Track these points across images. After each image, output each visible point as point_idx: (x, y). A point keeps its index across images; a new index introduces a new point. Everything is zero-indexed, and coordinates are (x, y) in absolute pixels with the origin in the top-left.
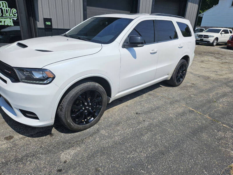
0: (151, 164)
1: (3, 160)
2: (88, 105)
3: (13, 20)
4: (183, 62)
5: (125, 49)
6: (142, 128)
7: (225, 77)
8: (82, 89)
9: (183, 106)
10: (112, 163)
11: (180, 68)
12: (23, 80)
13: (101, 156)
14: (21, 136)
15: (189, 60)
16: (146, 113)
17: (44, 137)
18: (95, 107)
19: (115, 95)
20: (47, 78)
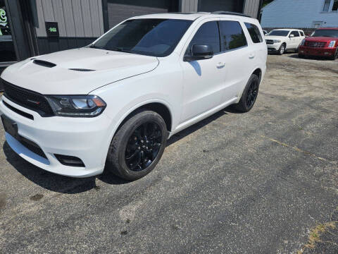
2: (145, 143)
3: (1, 26)
4: (254, 78)
5: (187, 62)
6: (217, 169)
7: (305, 95)
9: (262, 138)
11: (251, 87)
12: (59, 113)
13: (174, 209)
14: (54, 193)
15: (261, 75)
17: (88, 192)
19: (177, 127)
20: (94, 108)
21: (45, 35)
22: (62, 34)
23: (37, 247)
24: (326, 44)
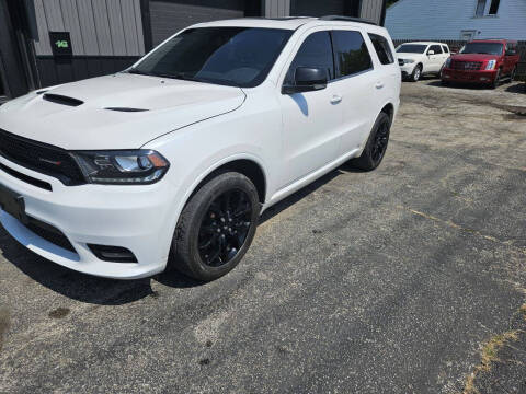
2: (227, 223)
4: (383, 118)
5: (286, 95)
6: (336, 259)
9: (399, 209)
11: (379, 131)
12: (94, 179)
13: (277, 322)
14: (86, 305)
15: (393, 113)
20: (150, 169)
21: (49, 52)
22: (77, 52)
24: (482, 64)
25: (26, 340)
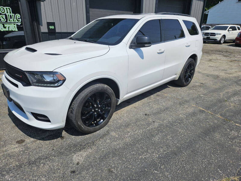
0: (164, 164)
1: (17, 163)
2: (98, 107)
3: (17, 25)
4: (191, 61)
5: (132, 49)
6: (152, 129)
7: (235, 75)
8: (91, 91)
9: (193, 106)
10: (124, 163)
11: (188, 68)
12: (34, 84)
13: (113, 157)
14: (32, 139)
15: (197, 59)
16: (155, 114)
17: (55, 140)
18: (104, 108)
19: (124, 96)
20: (57, 81)
21: (46, 31)
22: (57, 30)
23: (12, 177)
25: (3, 152)
